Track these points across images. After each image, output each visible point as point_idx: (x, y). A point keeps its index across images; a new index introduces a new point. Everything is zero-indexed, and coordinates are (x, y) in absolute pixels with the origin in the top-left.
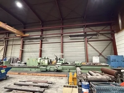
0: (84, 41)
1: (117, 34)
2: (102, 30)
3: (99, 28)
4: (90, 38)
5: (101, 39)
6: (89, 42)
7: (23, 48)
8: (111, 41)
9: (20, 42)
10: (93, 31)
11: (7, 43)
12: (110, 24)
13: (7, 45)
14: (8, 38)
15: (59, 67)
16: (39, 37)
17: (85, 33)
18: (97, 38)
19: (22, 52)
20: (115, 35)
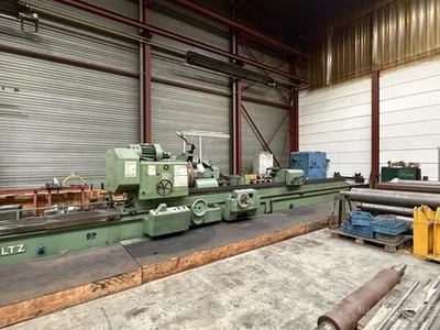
0: (231, 97)
1: (308, 95)
2: (277, 70)
3: (267, 61)
4: (245, 89)
5: (268, 99)
6: (244, 103)
8: (286, 111)
10: (254, 63)
12: (290, 59)
15: (251, 195)
17: (240, 63)
18: (263, 93)
20: (300, 95)
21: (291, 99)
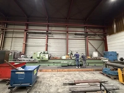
0: (85, 40)
1: (109, 36)
2: (98, 32)
4: (89, 37)
5: (96, 39)
6: (89, 41)
7: (26, 41)
8: (103, 41)
9: (23, 36)
10: (92, 32)
11: (5, 35)
13: (5, 37)
14: (6, 30)
16: (45, 32)
18: (95, 38)
19: (26, 46)
20: (107, 37)
21: (104, 38)
